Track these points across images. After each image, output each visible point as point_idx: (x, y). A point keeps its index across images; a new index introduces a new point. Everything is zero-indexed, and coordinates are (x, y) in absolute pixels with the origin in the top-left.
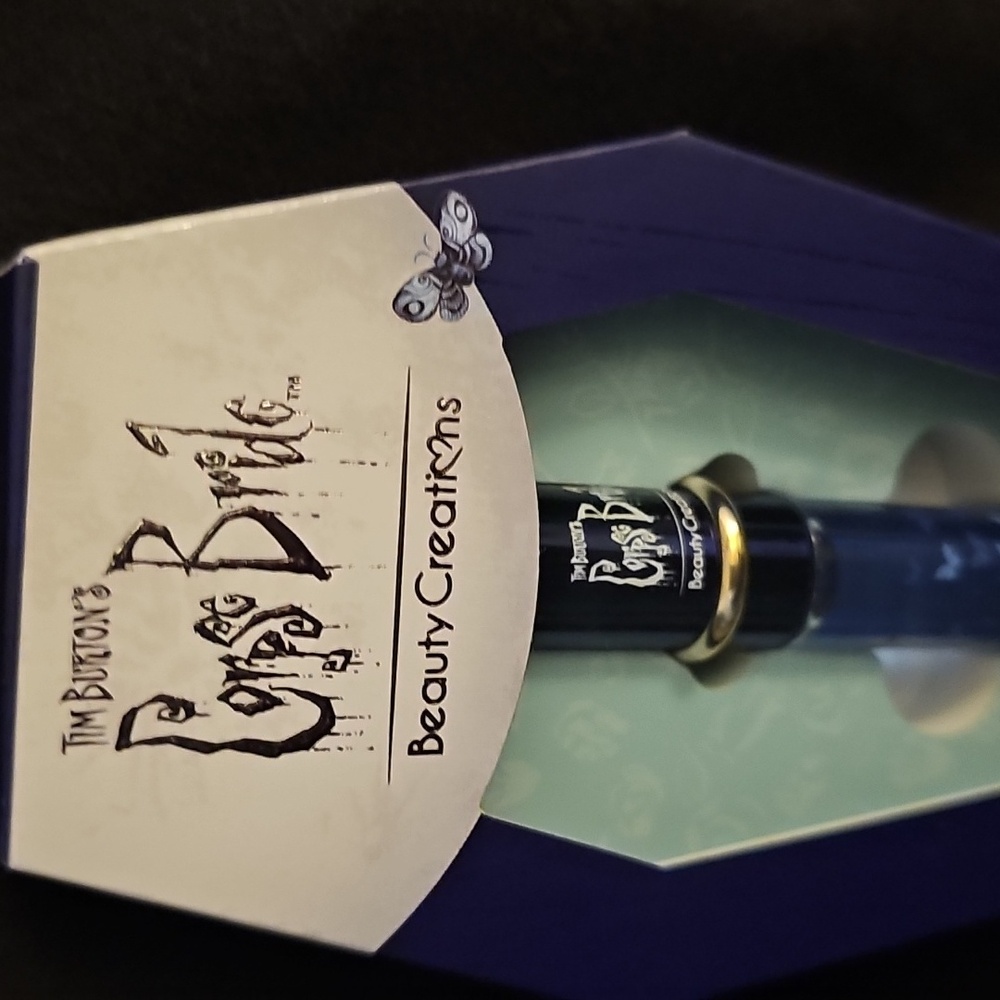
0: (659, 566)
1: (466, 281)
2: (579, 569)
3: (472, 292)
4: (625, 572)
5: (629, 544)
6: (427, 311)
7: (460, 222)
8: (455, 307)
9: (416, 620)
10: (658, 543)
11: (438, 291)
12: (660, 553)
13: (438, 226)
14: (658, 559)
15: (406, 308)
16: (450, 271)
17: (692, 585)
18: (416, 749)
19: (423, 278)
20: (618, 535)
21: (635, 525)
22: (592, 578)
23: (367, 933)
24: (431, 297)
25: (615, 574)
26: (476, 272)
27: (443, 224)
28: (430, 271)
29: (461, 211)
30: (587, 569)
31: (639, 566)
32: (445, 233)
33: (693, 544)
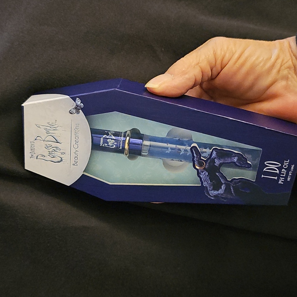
0: (114, 145)
1: (79, 109)
2: (101, 144)
3: (80, 111)
4: (109, 146)
5: (110, 142)
6: (74, 113)
7: (78, 102)
8: (78, 113)
9: (73, 150)
10: (115, 142)
11: (75, 111)
12: (115, 144)
13: (75, 102)
14: (114, 144)
15: (71, 113)
16: (77, 108)
17: (120, 148)
18: (74, 165)
19: (73, 109)
20: (108, 140)
21: (112, 139)
22: (103, 146)
23: (68, 184)
24: (74, 111)
25: (107, 146)
26: (81, 108)
27: (76, 102)
28: (74, 108)
29: (79, 100)
30: (103, 145)
31: (111, 145)
32: (76, 103)
33: (121, 143)
